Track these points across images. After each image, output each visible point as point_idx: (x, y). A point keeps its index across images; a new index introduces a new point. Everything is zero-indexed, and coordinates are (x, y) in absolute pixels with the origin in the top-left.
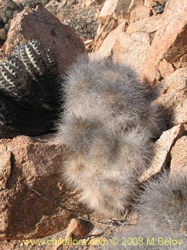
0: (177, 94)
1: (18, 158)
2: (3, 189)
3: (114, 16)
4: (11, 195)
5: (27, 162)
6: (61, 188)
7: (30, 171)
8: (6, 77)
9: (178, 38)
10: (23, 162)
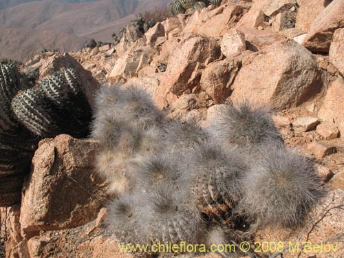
0: (182, 111)
1: (61, 151)
2: (47, 175)
3: (124, 76)
4: (54, 181)
5: (68, 154)
6: (93, 180)
7: (70, 161)
8: (53, 88)
10: (65, 153)
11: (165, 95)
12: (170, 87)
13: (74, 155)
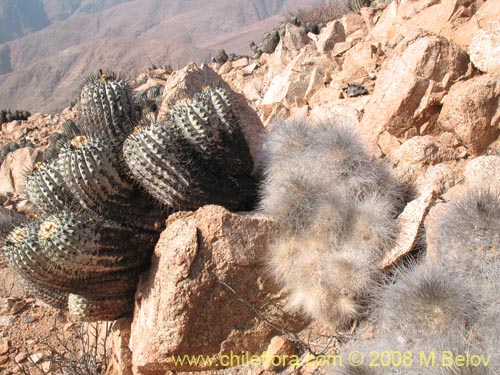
1: (207, 234)
2: (183, 279)
3: (285, 103)
4: (194, 288)
5: (220, 241)
6: (261, 287)
7: (224, 253)
9: (403, 105)
10: (215, 239)
11: (375, 136)
12: (384, 123)
13: (232, 243)
